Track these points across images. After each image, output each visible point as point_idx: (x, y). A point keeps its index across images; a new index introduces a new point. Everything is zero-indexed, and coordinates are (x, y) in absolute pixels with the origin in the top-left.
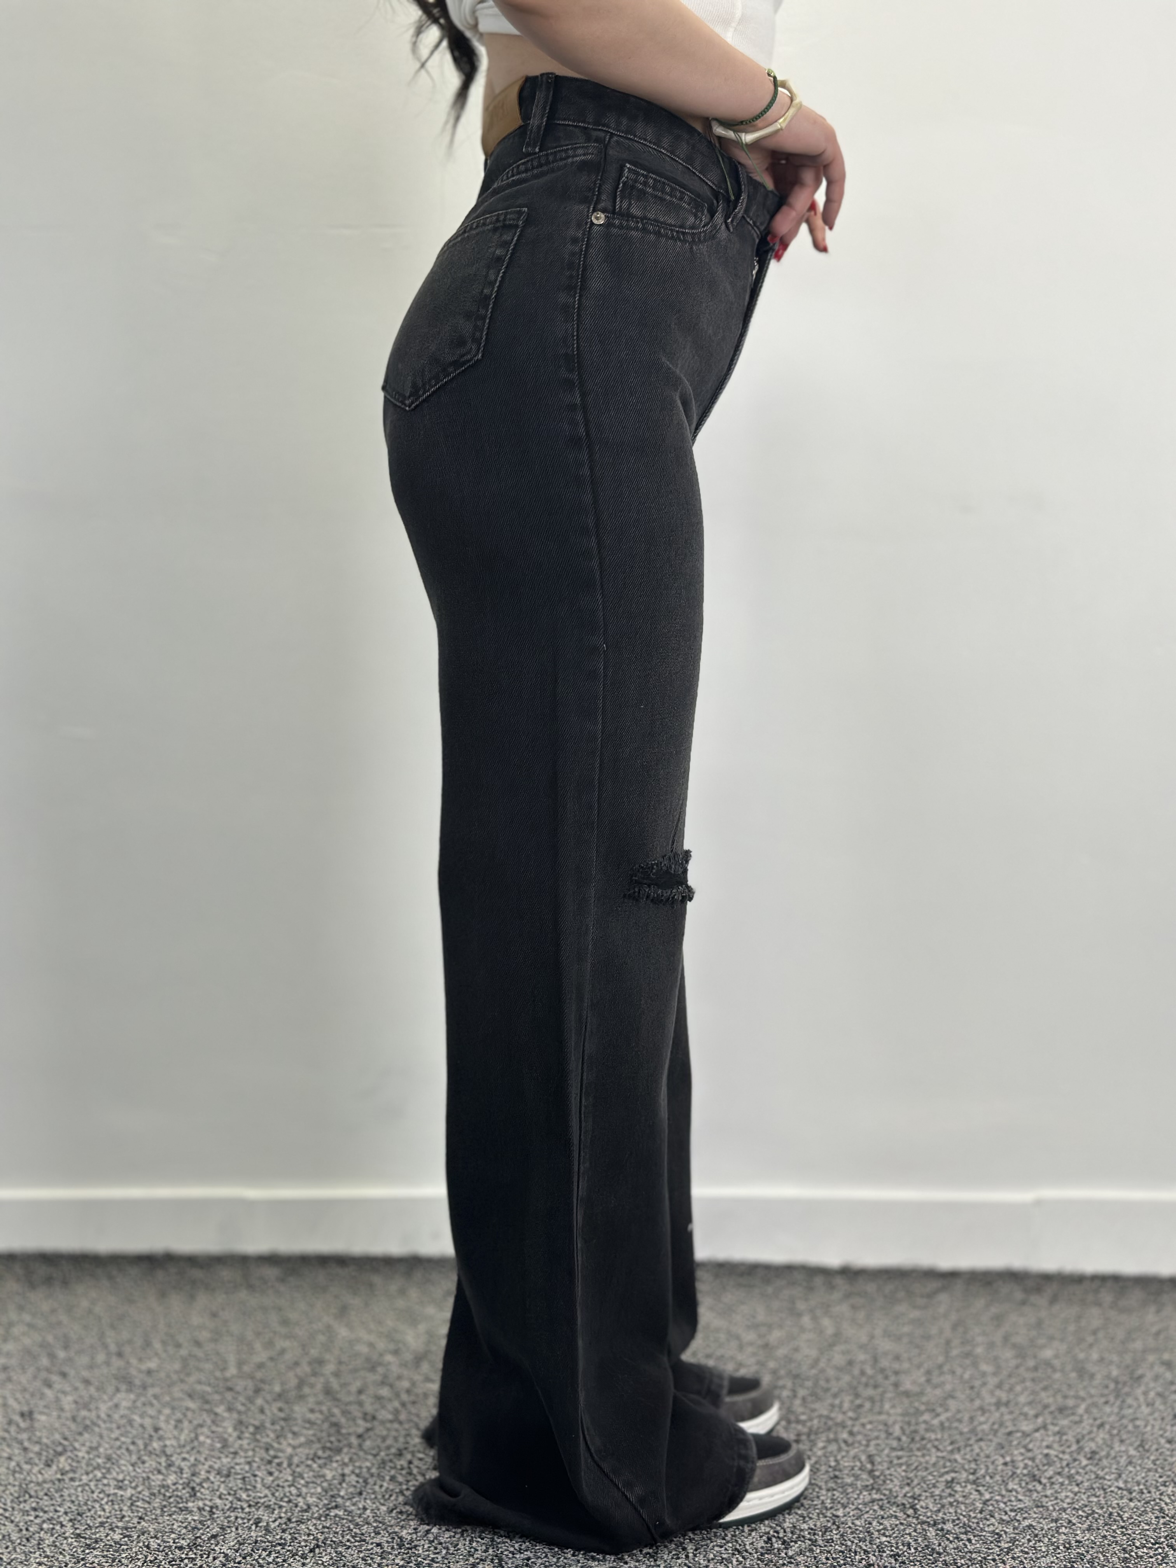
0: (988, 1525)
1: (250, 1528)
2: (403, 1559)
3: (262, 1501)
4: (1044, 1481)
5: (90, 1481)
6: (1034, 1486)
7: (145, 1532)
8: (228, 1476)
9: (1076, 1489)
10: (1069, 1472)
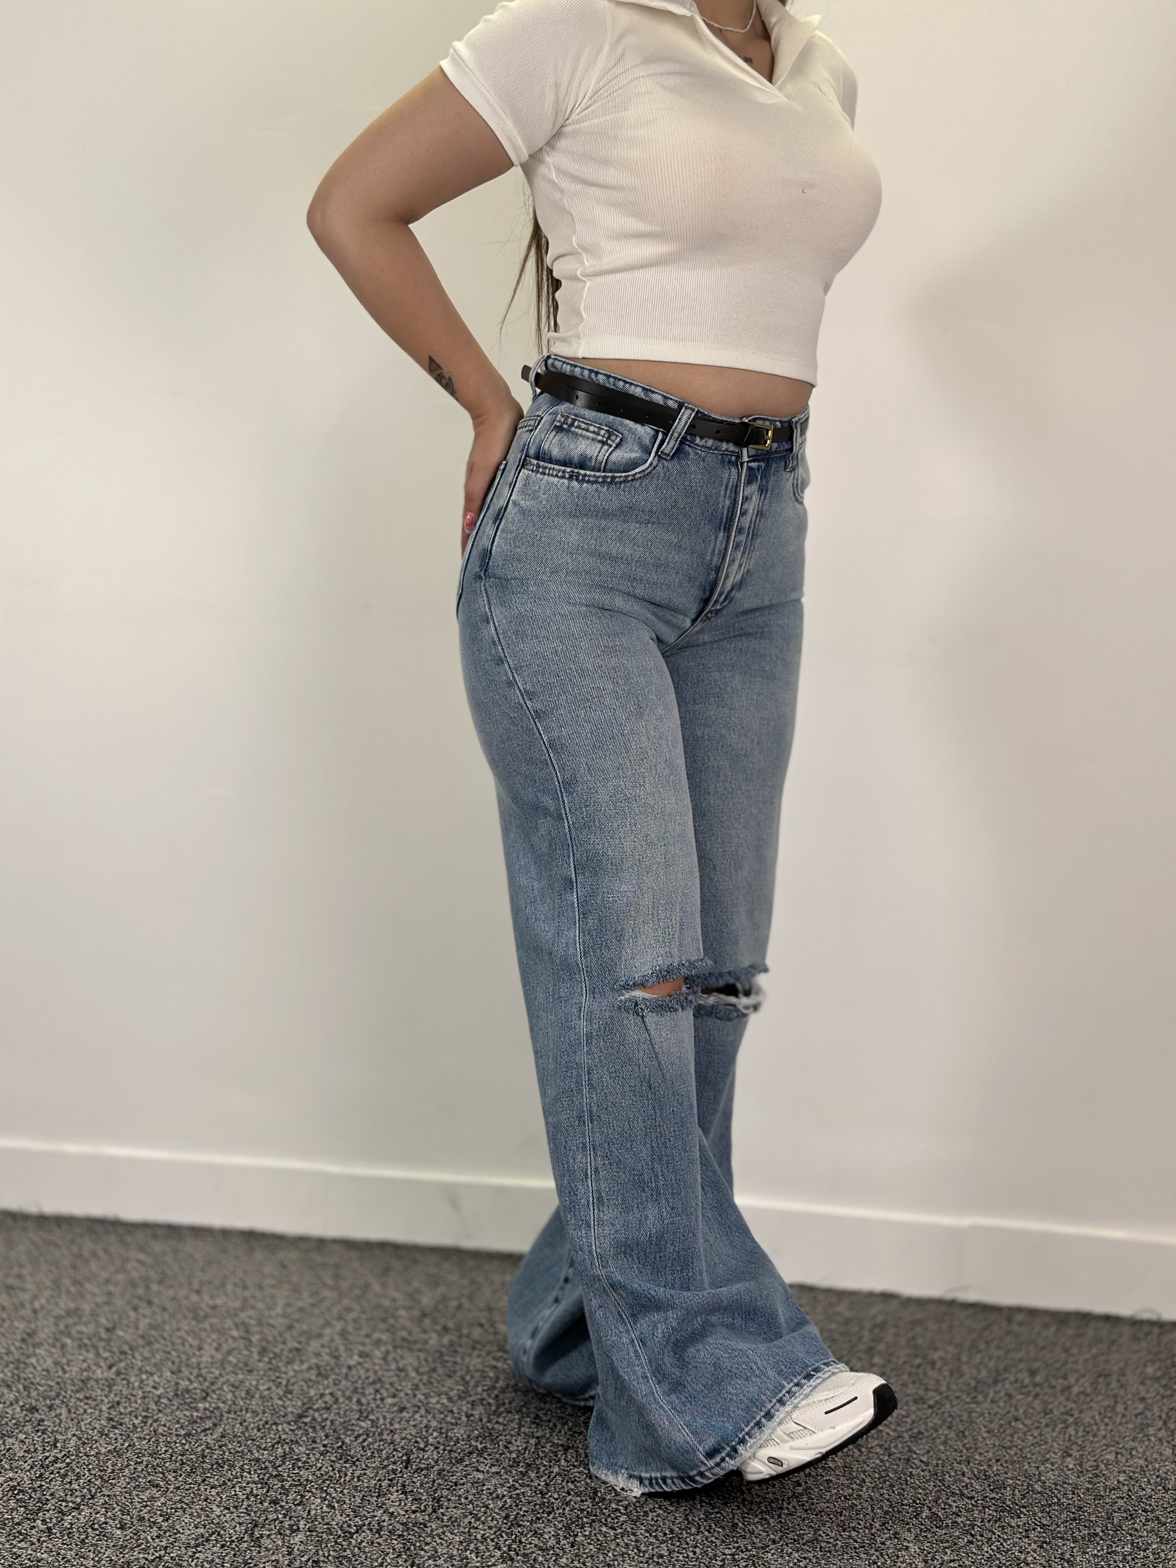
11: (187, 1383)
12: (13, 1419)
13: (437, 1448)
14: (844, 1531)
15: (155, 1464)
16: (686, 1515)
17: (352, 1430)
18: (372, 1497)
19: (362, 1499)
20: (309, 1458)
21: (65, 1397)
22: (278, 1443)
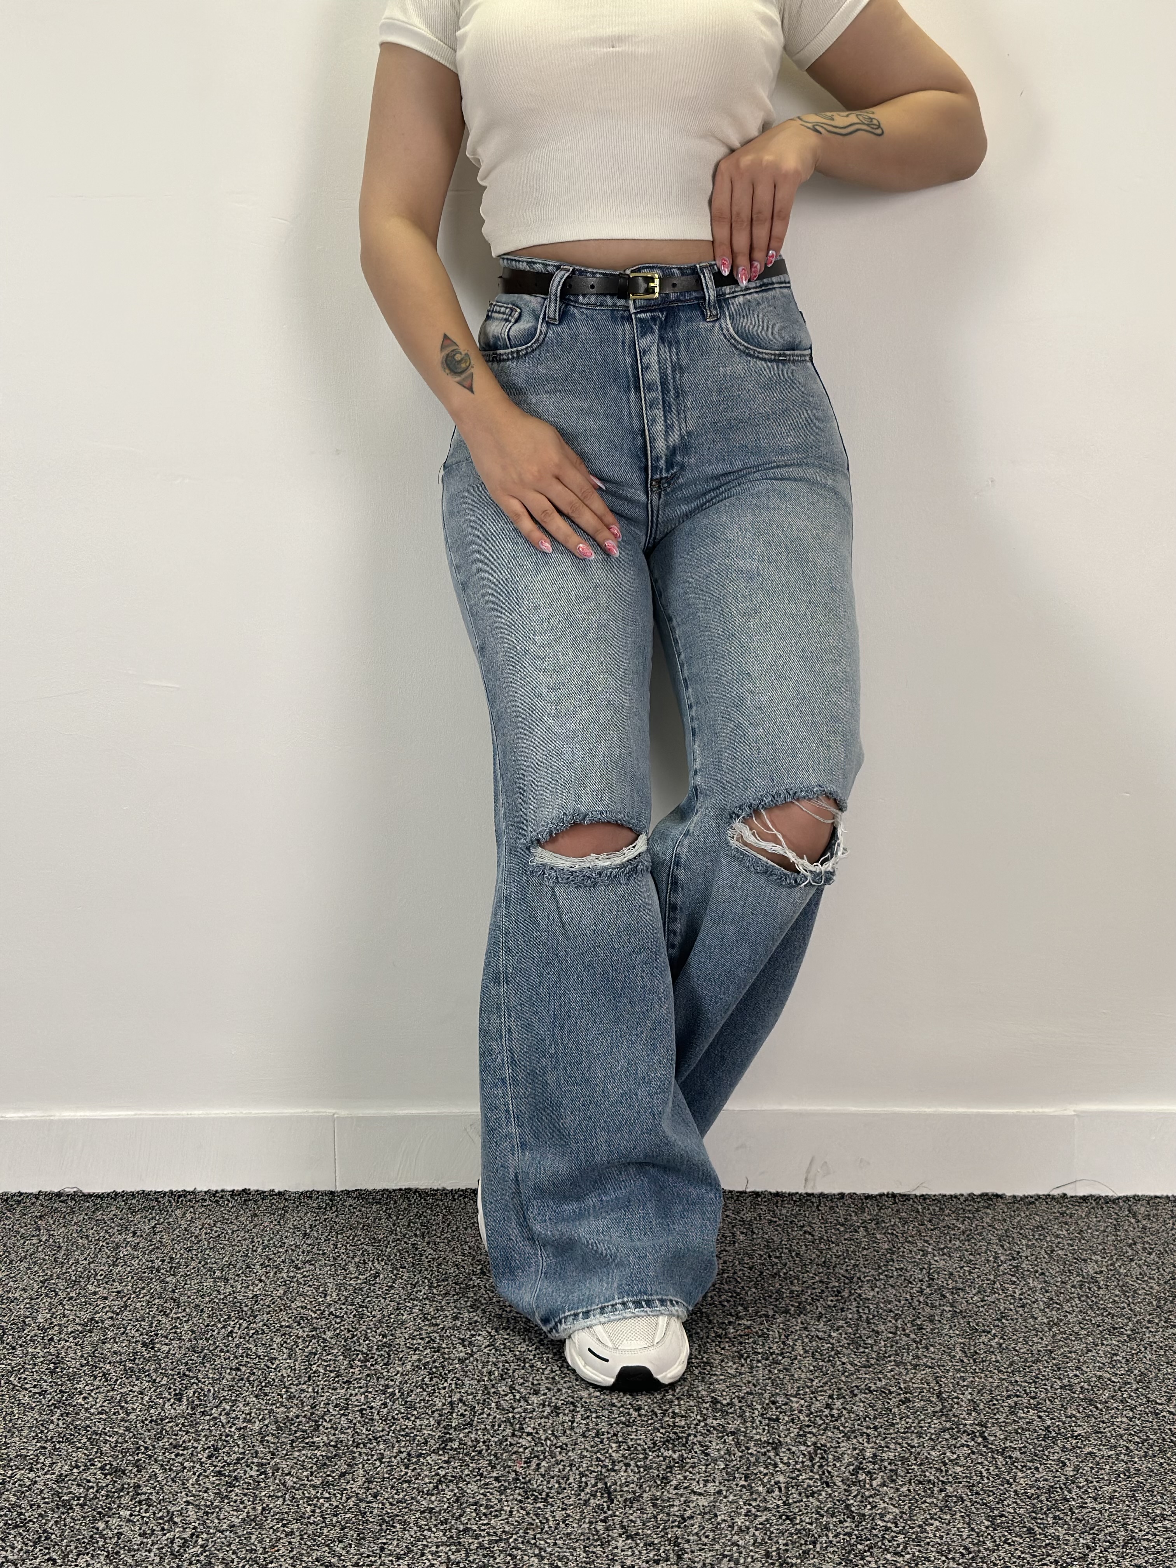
0: (1054, 1453)
1: (374, 1465)
2: (519, 1494)
3: (382, 1434)
4: (1099, 1405)
5: (220, 1414)
6: (1091, 1411)
7: (278, 1469)
8: (347, 1409)
9: (1131, 1414)
10: (1122, 1396)
11: (283, 1409)
12: (102, 1488)
13: (628, 1465)
14: (1154, 1520)
15: (310, 1533)
16: (969, 1524)
17: (514, 1453)
18: (595, 1546)
19: (585, 1552)
20: (490, 1500)
21: (146, 1448)
22: (440, 1482)
